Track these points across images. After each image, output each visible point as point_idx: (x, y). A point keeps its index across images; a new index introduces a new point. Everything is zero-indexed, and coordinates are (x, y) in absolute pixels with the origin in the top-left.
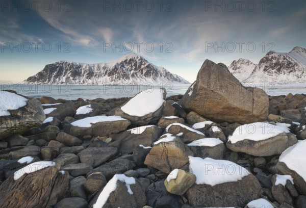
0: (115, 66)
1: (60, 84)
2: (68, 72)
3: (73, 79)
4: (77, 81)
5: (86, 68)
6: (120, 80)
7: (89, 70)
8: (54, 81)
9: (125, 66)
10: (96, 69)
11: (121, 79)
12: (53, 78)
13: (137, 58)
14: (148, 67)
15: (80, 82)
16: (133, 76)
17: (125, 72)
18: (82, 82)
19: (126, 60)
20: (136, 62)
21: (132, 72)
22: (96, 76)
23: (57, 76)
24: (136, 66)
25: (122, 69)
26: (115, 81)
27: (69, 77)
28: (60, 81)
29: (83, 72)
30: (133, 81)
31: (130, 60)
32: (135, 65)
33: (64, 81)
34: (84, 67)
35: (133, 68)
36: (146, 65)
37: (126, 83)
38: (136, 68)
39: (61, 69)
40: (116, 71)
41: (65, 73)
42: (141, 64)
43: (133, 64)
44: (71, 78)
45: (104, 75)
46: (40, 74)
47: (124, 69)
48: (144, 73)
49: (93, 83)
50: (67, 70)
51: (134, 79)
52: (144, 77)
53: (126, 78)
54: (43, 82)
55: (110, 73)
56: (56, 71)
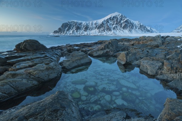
0: (103, 22)
1: (69, 35)
2: (74, 27)
3: (76, 32)
4: (78, 33)
5: (84, 24)
6: (104, 32)
7: (86, 26)
8: (66, 33)
9: (110, 22)
10: (90, 24)
11: (106, 31)
12: (65, 31)
13: (119, 15)
14: (126, 21)
15: (80, 33)
16: (114, 28)
17: (109, 26)
18: (81, 33)
19: (111, 17)
20: (118, 19)
21: (114, 26)
22: (90, 29)
23: (68, 30)
25: (107, 24)
26: (101, 32)
27: (74, 31)
28: (69, 33)
29: (82, 27)
30: (114, 33)
31: (114, 17)
32: (117, 21)
33: (71, 33)
34: (83, 24)
35: (115, 23)
36: (124, 21)
37: (109, 33)
38: (117, 23)
39: (71, 25)
40: (103, 26)
41: (73, 28)
42: (121, 19)
43: (115, 20)
44: (75, 31)
45: (95, 29)
46: (60, 29)
47: (108, 24)
48: (123, 26)
49: (87, 34)
50: (73, 26)
51: (115, 31)
52: (122, 29)
53: (109, 30)
54: (61, 33)
55: (98, 27)
56: (68, 27)
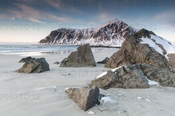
0: (100, 30)
1: (59, 45)
2: (65, 36)
3: (68, 41)
4: (70, 42)
5: (78, 32)
6: (102, 41)
7: (80, 34)
8: (56, 42)
9: (108, 30)
10: (85, 32)
11: (103, 40)
12: (55, 40)
13: (118, 22)
14: (127, 29)
15: (72, 43)
16: (113, 37)
17: (107, 35)
18: (73, 43)
19: (109, 25)
20: (117, 26)
21: (113, 34)
22: (84, 38)
23: (58, 39)
24: (117, 30)
25: (105, 32)
26: (98, 42)
27: (65, 40)
28: (59, 43)
29: (75, 36)
30: (113, 42)
31: (112, 25)
32: (116, 28)
33: (62, 42)
34: (76, 32)
35: (114, 31)
36: (125, 29)
37: (107, 43)
38: (116, 31)
39: (61, 34)
40: (100, 34)
41: (63, 36)
42: (121, 27)
43: (114, 28)
44: (67, 40)
45: (91, 38)
46: (48, 38)
47: (106, 32)
48: (123, 35)
49: (81, 44)
50: (64, 35)
51: (114, 40)
52: (123, 38)
53: (108, 40)
54: (49, 43)
55: (95, 36)
56: (58, 35)
